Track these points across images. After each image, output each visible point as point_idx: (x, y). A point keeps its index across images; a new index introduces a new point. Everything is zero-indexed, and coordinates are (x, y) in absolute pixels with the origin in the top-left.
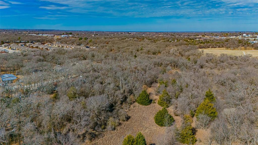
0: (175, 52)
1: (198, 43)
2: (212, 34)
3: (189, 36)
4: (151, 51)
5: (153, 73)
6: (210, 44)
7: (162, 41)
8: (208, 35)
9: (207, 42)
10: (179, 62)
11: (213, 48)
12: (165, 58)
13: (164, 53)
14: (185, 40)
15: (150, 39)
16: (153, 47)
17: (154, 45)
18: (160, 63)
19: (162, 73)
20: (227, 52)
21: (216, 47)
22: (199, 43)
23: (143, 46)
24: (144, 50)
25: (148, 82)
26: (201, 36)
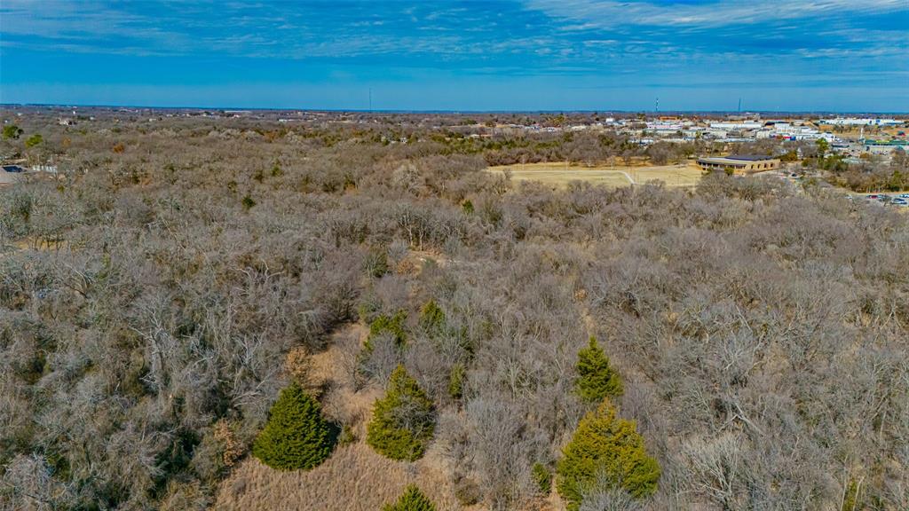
0: (412, 180)
1: (479, 147)
2: (516, 120)
3: (442, 124)
4: (319, 180)
5: (335, 277)
6: (521, 149)
7: (355, 139)
8: (504, 123)
9: (507, 143)
10: (432, 220)
11: (531, 164)
12: (376, 204)
13: (369, 185)
14: (434, 139)
15: (310, 135)
16: (323, 161)
17: (330, 156)
18: (358, 228)
19: (372, 271)
20: (578, 174)
21: (539, 160)
22: (484, 146)
23: (280, 158)
24: (288, 173)
25: (310, 325)
26: (484, 126)
